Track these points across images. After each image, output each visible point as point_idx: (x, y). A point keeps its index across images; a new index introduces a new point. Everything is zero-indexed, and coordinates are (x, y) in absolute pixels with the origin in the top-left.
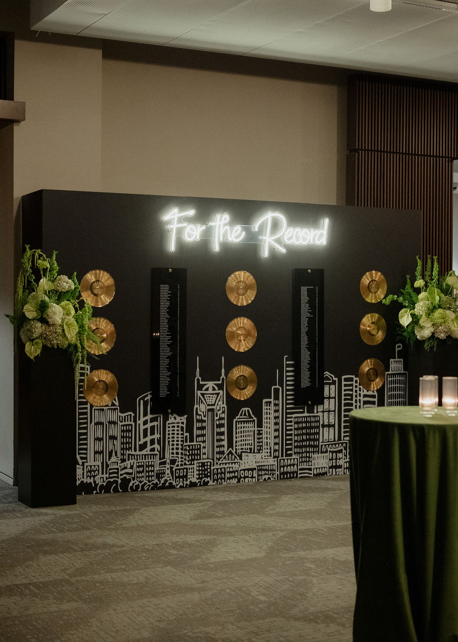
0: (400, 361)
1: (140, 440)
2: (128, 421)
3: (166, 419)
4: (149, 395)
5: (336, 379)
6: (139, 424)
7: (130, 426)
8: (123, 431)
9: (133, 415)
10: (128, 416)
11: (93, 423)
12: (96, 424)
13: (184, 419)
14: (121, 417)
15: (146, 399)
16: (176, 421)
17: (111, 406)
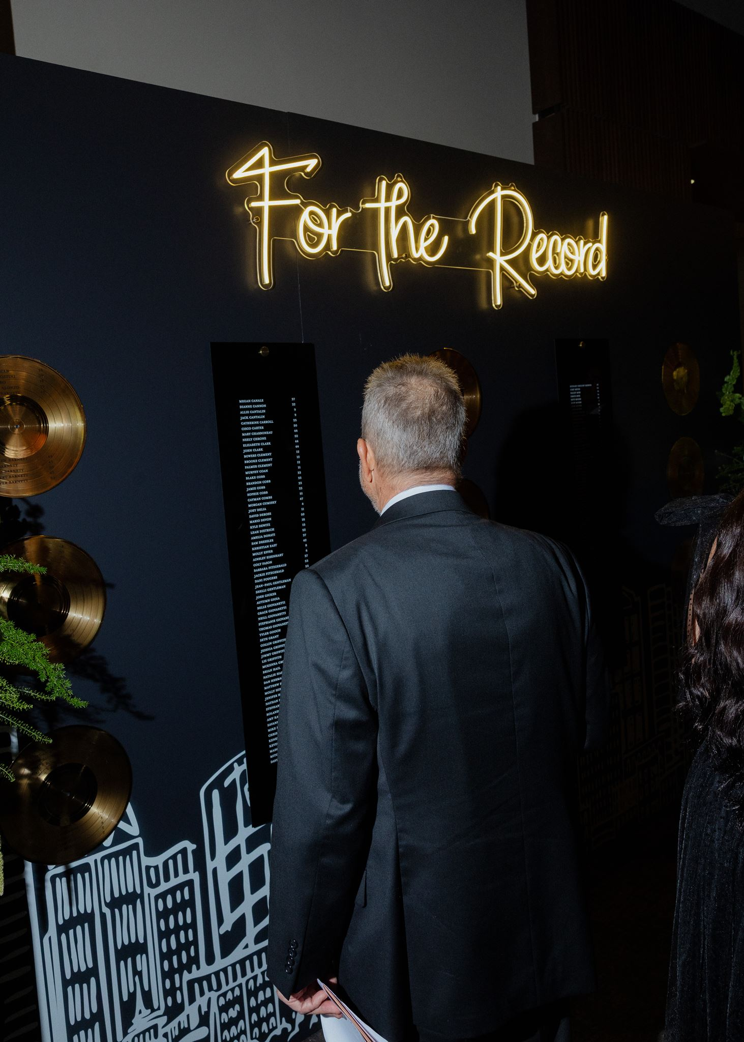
1: (220, 921)
2: (176, 875)
4: (236, 765)
5: (639, 599)
6: (215, 871)
7: (186, 890)
8: (163, 915)
9: (191, 847)
10: (174, 857)
11: (52, 931)
12: (65, 927)
14: (152, 871)
15: (227, 783)
17: (114, 844)
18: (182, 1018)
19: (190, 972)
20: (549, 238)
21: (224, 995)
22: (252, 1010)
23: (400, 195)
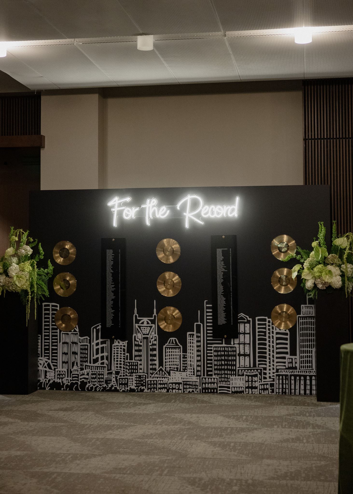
0: (311, 307)
1: (93, 356)
2: (85, 343)
3: (112, 342)
4: (100, 325)
5: (251, 319)
6: (93, 345)
7: (87, 346)
8: (81, 349)
9: (88, 338)
10: (85, 339)
11: (61, 343)
12: (64, 343)
13: (125, 343)
15: (97, 328)
16: (119, 345)
17: (74, 332)
18: (83, 371)
19: (86, 363)
20: (209, 207)
21: (93, 371)
22: (98, 378)
23: (154, 202)
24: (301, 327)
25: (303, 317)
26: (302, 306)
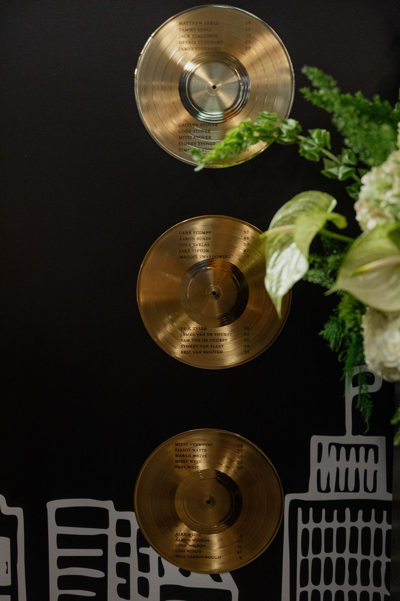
0: (367, 447)
5: (18, 512)
24: (305, 563)
25: (318, 505)
26: (315, 440)
